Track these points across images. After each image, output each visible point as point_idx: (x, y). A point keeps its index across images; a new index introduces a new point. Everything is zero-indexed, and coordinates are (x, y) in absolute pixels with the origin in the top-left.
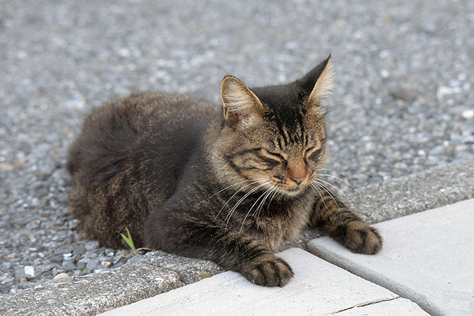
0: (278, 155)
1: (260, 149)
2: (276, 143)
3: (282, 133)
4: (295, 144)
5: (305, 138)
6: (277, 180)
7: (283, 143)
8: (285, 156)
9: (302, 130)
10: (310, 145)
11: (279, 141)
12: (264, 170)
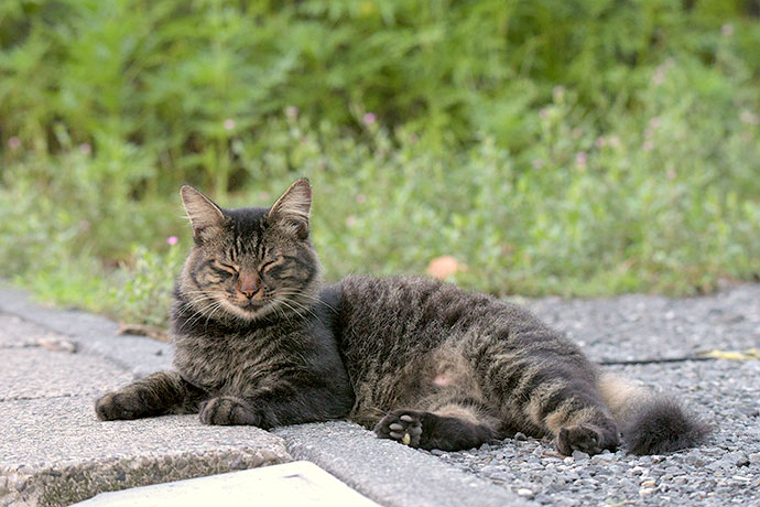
0: (231, 267)
1: (213, 261)
2: (228, 253)
3: (235, 243)
4: (247, 254)
5: (261, 250)
6: (229, 294)
7: (235, 254)
8: (237, 268)
9: (259, 242)
10: (267, 259)
11: (231, 252)
12: (217, 284)
